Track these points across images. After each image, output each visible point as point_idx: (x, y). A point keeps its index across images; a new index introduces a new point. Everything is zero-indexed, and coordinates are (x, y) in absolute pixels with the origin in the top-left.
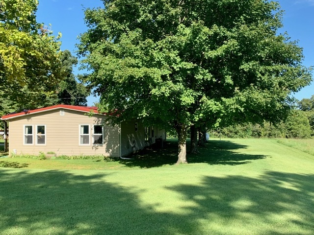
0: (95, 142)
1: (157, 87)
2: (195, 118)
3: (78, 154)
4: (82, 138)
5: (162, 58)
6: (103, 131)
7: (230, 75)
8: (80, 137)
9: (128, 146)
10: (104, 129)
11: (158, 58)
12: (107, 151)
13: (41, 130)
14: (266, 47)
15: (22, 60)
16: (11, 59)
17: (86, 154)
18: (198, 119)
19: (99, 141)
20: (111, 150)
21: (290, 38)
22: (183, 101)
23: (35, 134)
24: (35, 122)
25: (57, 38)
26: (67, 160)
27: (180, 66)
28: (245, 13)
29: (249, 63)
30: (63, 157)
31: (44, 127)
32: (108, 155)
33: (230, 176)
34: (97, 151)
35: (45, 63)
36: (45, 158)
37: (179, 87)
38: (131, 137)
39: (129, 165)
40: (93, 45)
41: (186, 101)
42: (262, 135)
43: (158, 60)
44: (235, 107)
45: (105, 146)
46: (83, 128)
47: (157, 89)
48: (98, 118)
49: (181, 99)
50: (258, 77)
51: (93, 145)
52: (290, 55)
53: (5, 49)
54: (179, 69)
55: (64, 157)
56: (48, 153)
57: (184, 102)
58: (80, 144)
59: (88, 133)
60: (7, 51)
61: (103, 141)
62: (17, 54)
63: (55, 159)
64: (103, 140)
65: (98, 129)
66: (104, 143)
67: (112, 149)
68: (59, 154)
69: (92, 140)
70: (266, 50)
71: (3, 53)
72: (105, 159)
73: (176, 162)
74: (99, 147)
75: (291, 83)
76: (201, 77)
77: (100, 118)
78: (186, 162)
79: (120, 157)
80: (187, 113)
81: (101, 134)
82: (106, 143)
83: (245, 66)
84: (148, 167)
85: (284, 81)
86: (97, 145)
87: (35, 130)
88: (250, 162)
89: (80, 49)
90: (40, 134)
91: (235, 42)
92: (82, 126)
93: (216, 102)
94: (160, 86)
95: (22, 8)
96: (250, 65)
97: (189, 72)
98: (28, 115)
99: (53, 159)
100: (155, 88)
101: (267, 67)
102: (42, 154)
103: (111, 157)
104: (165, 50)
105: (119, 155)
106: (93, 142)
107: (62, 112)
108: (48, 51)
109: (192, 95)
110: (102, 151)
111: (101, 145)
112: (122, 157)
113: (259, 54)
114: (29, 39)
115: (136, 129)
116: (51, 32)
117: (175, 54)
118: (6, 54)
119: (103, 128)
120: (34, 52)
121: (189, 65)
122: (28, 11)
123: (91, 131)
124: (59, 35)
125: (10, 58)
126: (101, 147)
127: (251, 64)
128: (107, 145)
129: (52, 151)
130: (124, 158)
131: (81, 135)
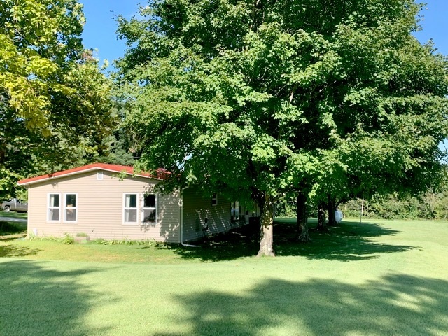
0: (145, 221)
1: (208, 132)
2: (281, 183)
3: (119, 238)
4: (128, 214)
5: (217, 86)
6: (156, 203)
7: (331, 111)
8: (124, 212)
9: (198, 227)
10: (158, 200)
11: (211, 86)
12: (162, 233)
13: (71, 200)
14: (393, 65)
15: (45, 99)
16: (21, 96)
17: (132, 238)
18: (285, 184)
19: (151, 218)
20: (167, 233)
21: (436, 49)
22: (254, 154)
23: (63, 206)
24: (63, 189)
25: (102, 67)
26: (103, 245)
27: (247, 99)
28: (357, 10)
29: (361, 91)
30: (98, 241)
31: (75, 195)
32: (163, 239)
33: (314, 280)
34: (147, 233)
35: (84, 104)
36: (71, 242)
37: (248, 131)
38: (203, 214)
39: (186, 257)
40: (131, 72)
41: (258, 154)
42: (438, 215)
43: (212, 89)
44: (333, 163)
45: (158, 225)
46: (129, 199)
47: (207, 136)
48: (150, 183)
49: (251, 152)
50: (380, 115)
51: (142, 224)
52: (438, 78)
53: (13, 82)
54: (245, 104)
55: (100, 242)
56: (78, 235)
57: (256, 156)
58: (124, 223)
59: (135, 206)
60: (17, 84)
61: (157, 218)
62: (29, 89)
63: (87, 244)
64: (157, 216)
65: (149, 200)
66: (158, 220)
67: (168, 230)
68: (93, 237)
69: (141, 216)
70: (392, 70)
71: (11, 88)
72: (158, 245)
73: (256, 254)
74: (151, 228)
75: (437, 124)
76: (283, 116)
77: (153, 183)
78: (273, 254)
79: (180, 244)
80: (271, 175)
81: (153, 208)
82: (161, 222)
83: (354, 97)
84: (214, 260)
85: (422, 121)
86: (147, 224)
87: (63, 200)
88: (378, 257)
89: (119, 79)
90: (70, 207)
91: (335, 57)
92: (127, 195)
93: (312, 157)
94: (214, 131)
95: (44, 23)
96: (363, 94)
97: (265, 109)
98: (54, 179)
99: (83, 244)
100: (204, 133)
101: (396, 98)
102: (68, 236)
103: (166, 244)
104: (222, 73)
105: (180, 240)
106: (142, 219)
107: (100, 174)
108: (89, 88)
109: (272, 147)
110: (155, 233)
111: (153, 224)
112: (184, 243)
113: (379, 77)
114: (51, 67)
115: (214, 202)
116: (97, 60)
117: (239, 79)
118: (15, 89)
119: (156, 200)
120: (60, 88)
121: (260, 97)
122: (53, 28)
123: (141, 202)
124: (105, 64)
125: (19, 95)
126: (153, 228)
127: (363, 92)
128: (162, 224)
129: (83, 232)
130: (187, 245)
131: (126, 208)
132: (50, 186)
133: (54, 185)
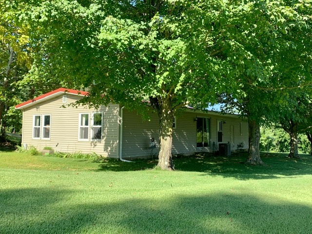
6: (102, 121)
8: (80, 129)
10: (103, 119)
12: (106, 149)
19: (98, 135)
20: (109, 149)
23: (41, 126)
24: (42, 111)
31: (49, 116)
32: (106, 155)
34: (95, 148)
36: (35, 154)
45: (103, 141)
51: (92, 140)
56: (45, 149)
58: (79, 139)
59: (88, 125)
61: (102, 134)
66: (103, 137)
67: (110, 146)
68: (56, 151)
69: (91, 133)
74: (98, 144)
78: (169, 168)
79: (119, 159)
81: (100, 126)
82: (105, 138)
86: (96, 140)
87: (42, 121)
90: (46, 127)
92: (82, 115)
105: (119, 156)
106: (92, 136)
107: (65, 98)
110: (101, 149)
111: (100, 140)
112: (123, 159)
123: (91, 121)
126: (100, 144)
128: (105, 141)
129: (49, 147)
130: (125, 161)
131: (82, 126)
132: (34, 110)
133: (37, 108)
